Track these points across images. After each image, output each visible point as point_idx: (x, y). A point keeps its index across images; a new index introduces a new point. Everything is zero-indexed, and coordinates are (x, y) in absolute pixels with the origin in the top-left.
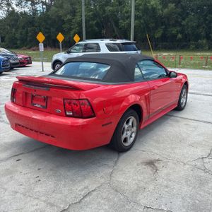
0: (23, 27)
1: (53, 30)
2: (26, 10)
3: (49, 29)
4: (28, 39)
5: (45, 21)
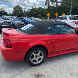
0: (52, 11)
1: (62, 12)
2: (54, 5)
3: (61, 12)
4: (53, 15)
5: (60, 9)
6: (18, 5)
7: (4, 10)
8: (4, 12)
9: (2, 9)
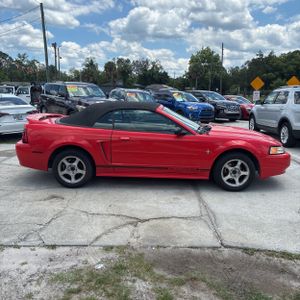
6: (208, 49)
7: (161, 67)
8: (160, 74)
9: (153, 63)
